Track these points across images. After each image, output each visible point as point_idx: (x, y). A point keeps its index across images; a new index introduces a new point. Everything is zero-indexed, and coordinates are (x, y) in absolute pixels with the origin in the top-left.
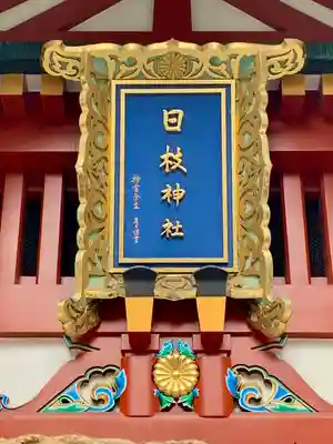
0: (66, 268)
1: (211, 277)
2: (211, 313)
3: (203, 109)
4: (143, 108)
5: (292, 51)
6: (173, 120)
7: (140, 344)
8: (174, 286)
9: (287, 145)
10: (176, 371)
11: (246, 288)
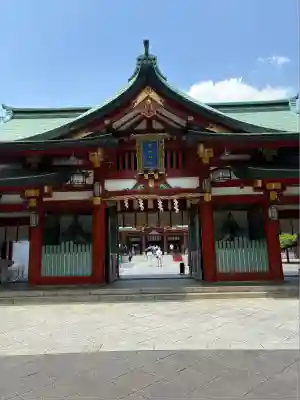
0: (135, 168)
6: (150, 145)
7: (146, 181)
8: (151, 172)
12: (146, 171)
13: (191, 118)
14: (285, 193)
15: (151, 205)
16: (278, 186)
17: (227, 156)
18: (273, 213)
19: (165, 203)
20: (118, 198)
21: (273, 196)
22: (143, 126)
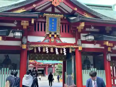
0: (45, 30)
1: (55, 33)
2: (55, 36)
3: (55, 19)
4: (51, 19)
5: (62, 16)
6: (53, 20)
7: (50, 38)
8: (53, 34)
9: (61, 22)
10: (53, 40)
11: (58, 34)
12: (50, 33)
13: (76, 9)
14: (113, 48)
15: (52, 51)
16: (111, 45)
17: (93, 29)
18: (109, 57)
19: (59, 50)
20: (35, 46)
21: (109, 49)
22: (50, 10)
